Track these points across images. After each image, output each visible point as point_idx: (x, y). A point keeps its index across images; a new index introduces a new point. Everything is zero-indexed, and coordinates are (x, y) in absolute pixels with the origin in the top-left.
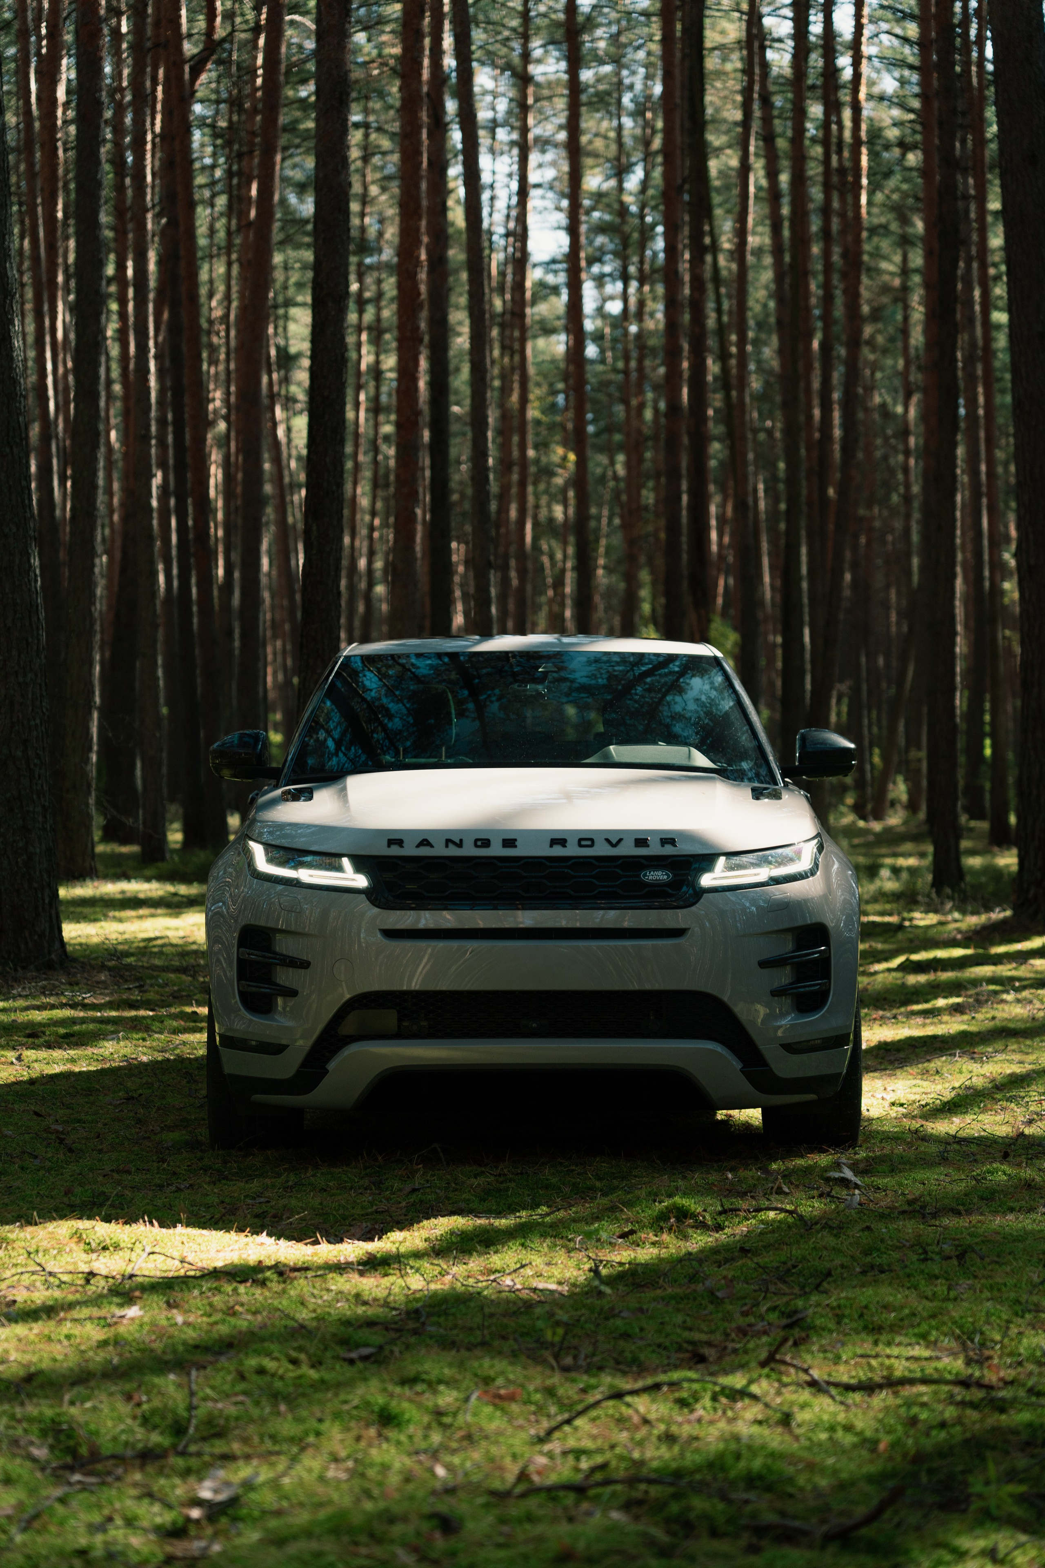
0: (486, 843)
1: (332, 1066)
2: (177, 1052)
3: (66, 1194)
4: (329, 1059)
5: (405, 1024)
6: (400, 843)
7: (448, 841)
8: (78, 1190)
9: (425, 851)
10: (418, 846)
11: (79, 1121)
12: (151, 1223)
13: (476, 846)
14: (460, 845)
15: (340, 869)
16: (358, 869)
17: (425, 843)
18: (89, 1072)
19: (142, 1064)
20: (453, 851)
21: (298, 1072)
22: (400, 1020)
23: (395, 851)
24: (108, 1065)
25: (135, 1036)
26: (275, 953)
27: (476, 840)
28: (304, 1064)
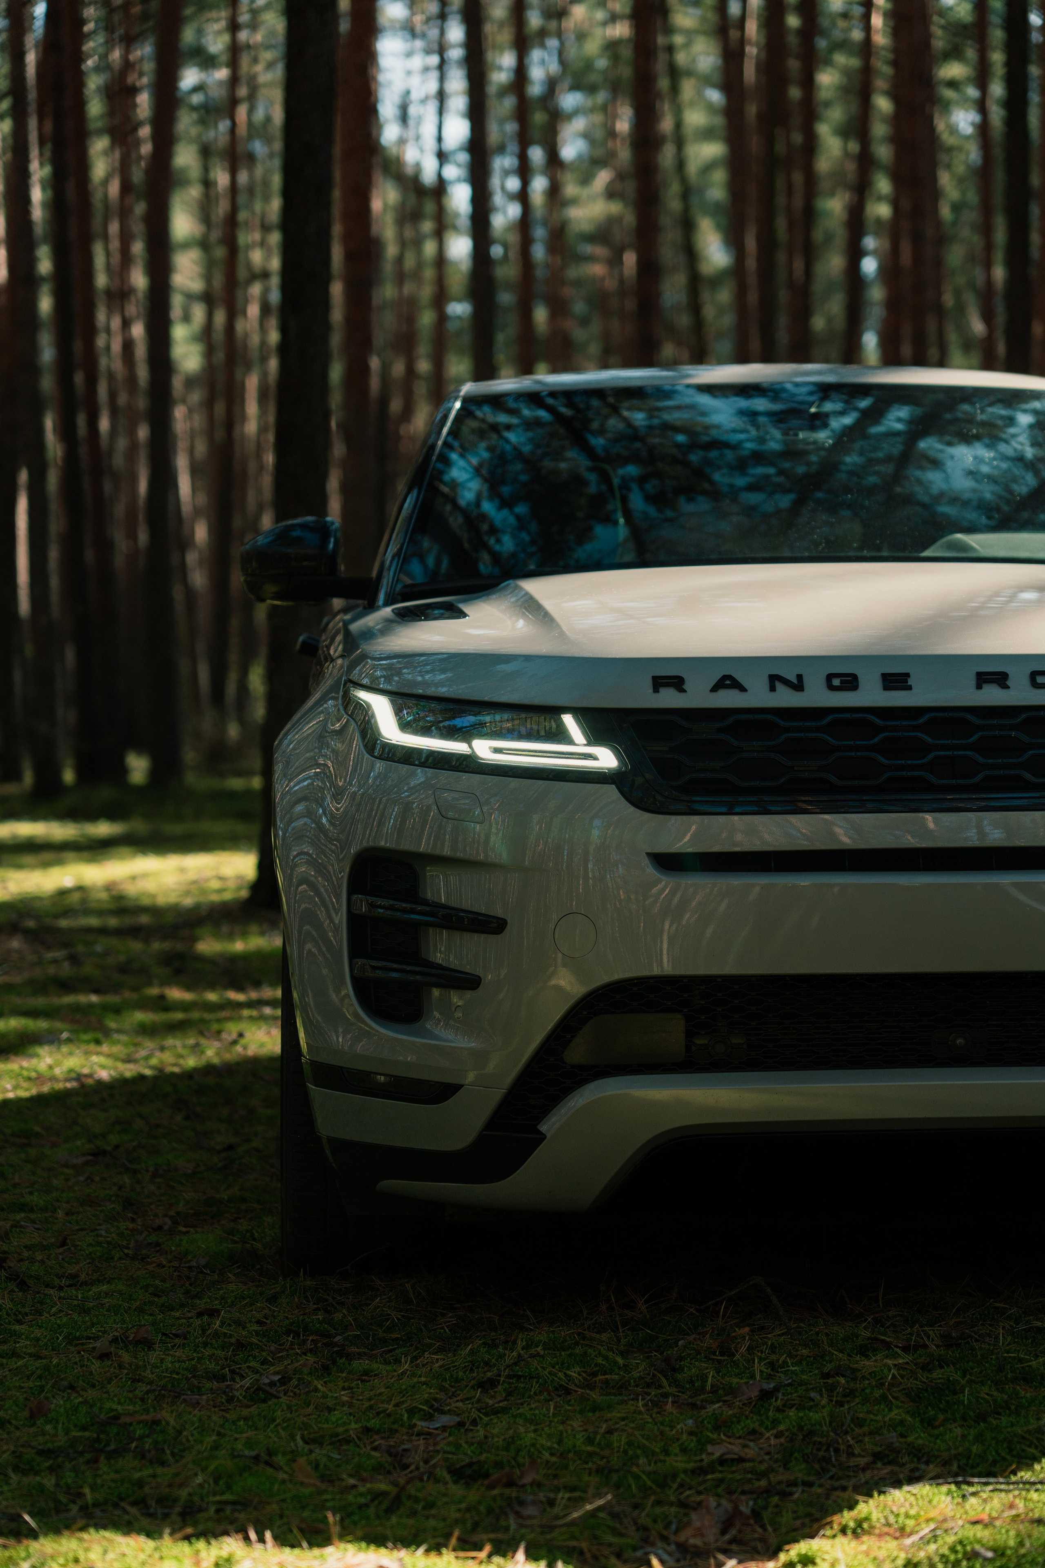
0: (850, 682)
1: (550, 1126)
2: (154, 1061)
3: (33, 1416)
4: (545, 1111)
5: (699, 1041)
6: (677, 683)
7: (774, 680)
8: (58, 1403)
9: (728, 699)
10: (715, 689)
11: (22, 1207)
12: (262, 1540)
13: (831, 687)
14: (798, 686)
15: (560, 735)
16: (596, 736)
17: (727, 682)
18: (19, 1101)
19: (100, 1083)
20: (785, 698)
21: (481, 1139)
22: (690, 1034)
23: (669, 699)
24: (46, 1089)
25: (85, 1037)
26: (425, 902)
27: (830, 677)
28: (493, 1122)
